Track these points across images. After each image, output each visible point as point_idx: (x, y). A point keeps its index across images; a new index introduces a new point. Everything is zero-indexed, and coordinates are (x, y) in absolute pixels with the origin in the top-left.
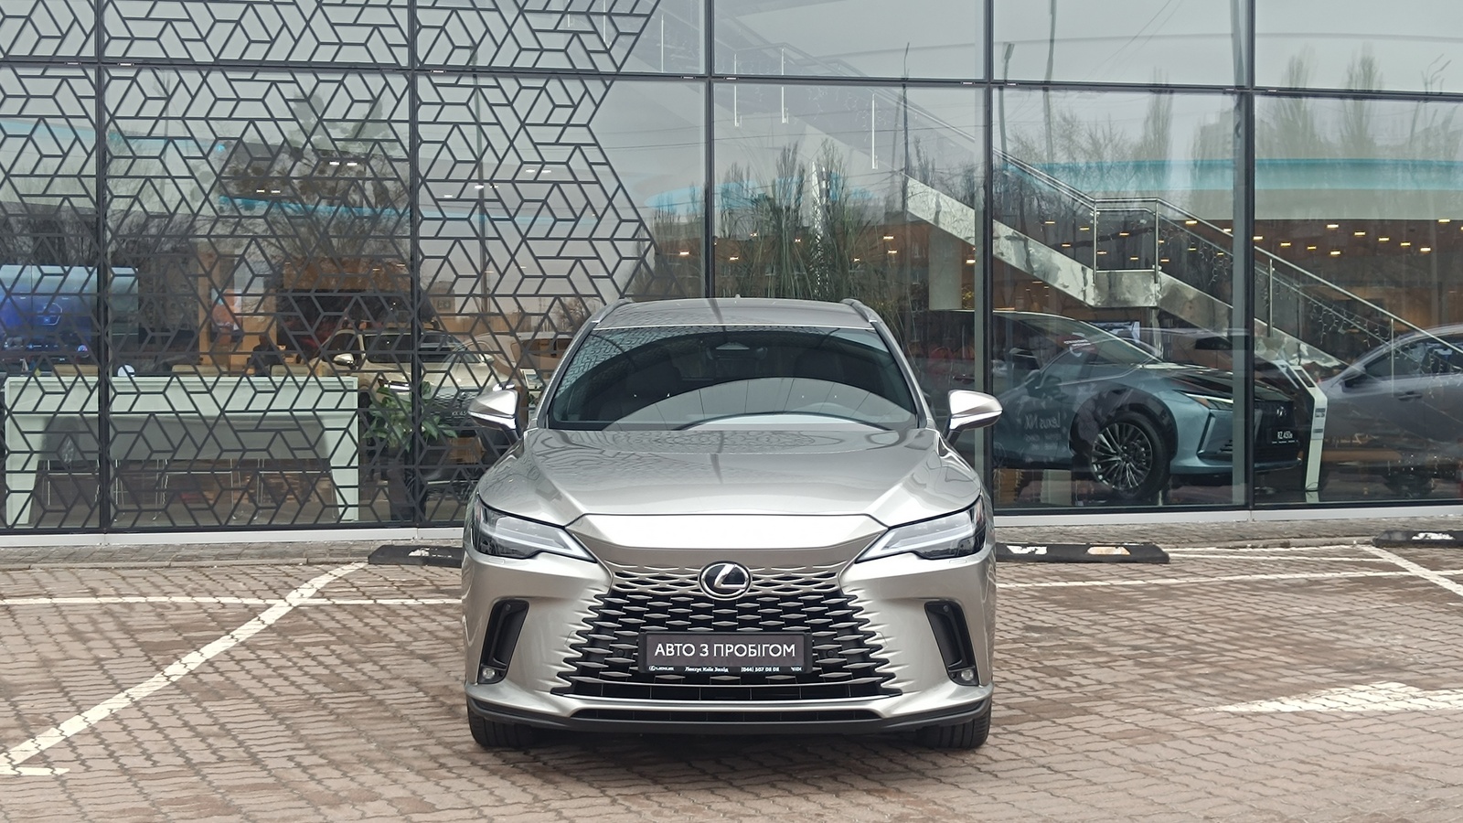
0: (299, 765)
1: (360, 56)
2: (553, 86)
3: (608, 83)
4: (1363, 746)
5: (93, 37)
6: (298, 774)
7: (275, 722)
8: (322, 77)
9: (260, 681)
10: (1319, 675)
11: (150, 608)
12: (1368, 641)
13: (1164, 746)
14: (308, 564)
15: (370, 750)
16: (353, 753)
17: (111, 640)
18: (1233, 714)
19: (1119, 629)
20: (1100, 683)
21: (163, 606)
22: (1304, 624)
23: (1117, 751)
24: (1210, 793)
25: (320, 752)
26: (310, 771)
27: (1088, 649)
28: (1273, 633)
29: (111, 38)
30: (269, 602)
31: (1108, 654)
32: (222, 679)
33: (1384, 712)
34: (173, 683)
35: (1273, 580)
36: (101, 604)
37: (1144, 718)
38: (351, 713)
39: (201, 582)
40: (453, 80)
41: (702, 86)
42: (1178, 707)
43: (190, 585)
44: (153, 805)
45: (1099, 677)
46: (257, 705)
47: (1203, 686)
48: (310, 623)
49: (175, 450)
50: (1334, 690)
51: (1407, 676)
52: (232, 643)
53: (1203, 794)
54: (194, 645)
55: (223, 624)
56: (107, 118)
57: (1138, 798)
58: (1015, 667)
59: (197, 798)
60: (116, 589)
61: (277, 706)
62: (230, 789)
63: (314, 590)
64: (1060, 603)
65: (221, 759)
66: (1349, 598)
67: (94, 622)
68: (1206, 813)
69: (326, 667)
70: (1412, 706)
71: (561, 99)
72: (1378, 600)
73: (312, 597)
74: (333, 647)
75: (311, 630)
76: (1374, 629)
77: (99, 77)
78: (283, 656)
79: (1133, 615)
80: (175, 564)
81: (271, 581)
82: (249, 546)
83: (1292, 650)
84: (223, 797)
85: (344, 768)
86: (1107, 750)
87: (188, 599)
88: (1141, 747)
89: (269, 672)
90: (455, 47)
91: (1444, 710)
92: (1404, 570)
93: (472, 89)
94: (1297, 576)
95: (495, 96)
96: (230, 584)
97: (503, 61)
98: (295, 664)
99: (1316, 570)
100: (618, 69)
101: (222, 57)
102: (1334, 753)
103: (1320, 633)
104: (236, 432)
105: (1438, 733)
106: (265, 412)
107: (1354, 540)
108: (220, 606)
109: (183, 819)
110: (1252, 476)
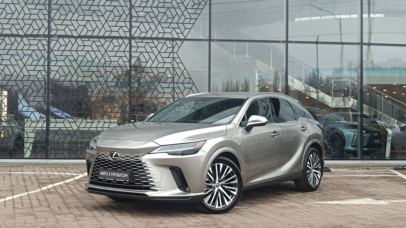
0: (59, 207)
1: (117, 34)
2: (168, 42)
3: (182, 41)
4: (347, 211)
5: (47, 30)
6: (57, 209)
7: (61, 199)
8: (106, 40)
9: (64, 191)
10: (350, 196)
11: (47, 175)
13: (293, 210)
15: (80, 205)
16: (75, 206)
17: (32, 182)
18: (318, 204)
20: (288, 197)
21: (50, 175)
22: (357, 186)
24: (295, 219)
25: (67, 205)
26: (61, 209)
29: (52, 30)
30: (79, 175)
32: (55, 190)
33: (361, 204)
34: (42, 191)
35: (357, 176)
36: (35, 174)
37: (292, 204)
38: (82, 198)
39: (64, 170)
40: (141, 41)
41: (208, 42)
42: (304, 202)
43: (61, 171)
44: (14, 214)
46: (59, 196)
49: (66, 138)
50: (351, 199)
51: (375, 197)
52: (64, 183)
53: (293, 219)
54: (52, 183)
55: (63, 179)
56: (51, 50)
57: (275, 220)
58: (268, 193)
59: (26, 213)
60: (40, 171)
61: (64, 196)
62: (36, 211)
65: (41, 206)
66: (375, 181)
67: (30, 177)
68: (290, 223)
70: (369, 203)
71: (170, 46)
72: (384, 181)
77: (49, 40)
78: (74, 186)
80: (61, 166)
81: (82, 170)
83: (348, 191)
84: (33, 213)
85: (70, 208)
86: (276, 210)
87: (58, 173)
88: (286, 210)
89: (68, 189)
90: (142, 32)
91: (378, 204)
92: (398, 175)
93: (146, 43)
94: (365, 176)
95: (152, 45)
96: (71, 170)
97: (154, 36)
98: (76, 188)
99: (372, 174)
100: (185, 38)
101: (81, 35)
102: (338, 212)
103: (360, 188)
104: (82, 133)
105: (371, 209)
106: (89, 128)
107: (388, 168)
108: (65, 175)
109: (19, 216)
110: (363, 152)
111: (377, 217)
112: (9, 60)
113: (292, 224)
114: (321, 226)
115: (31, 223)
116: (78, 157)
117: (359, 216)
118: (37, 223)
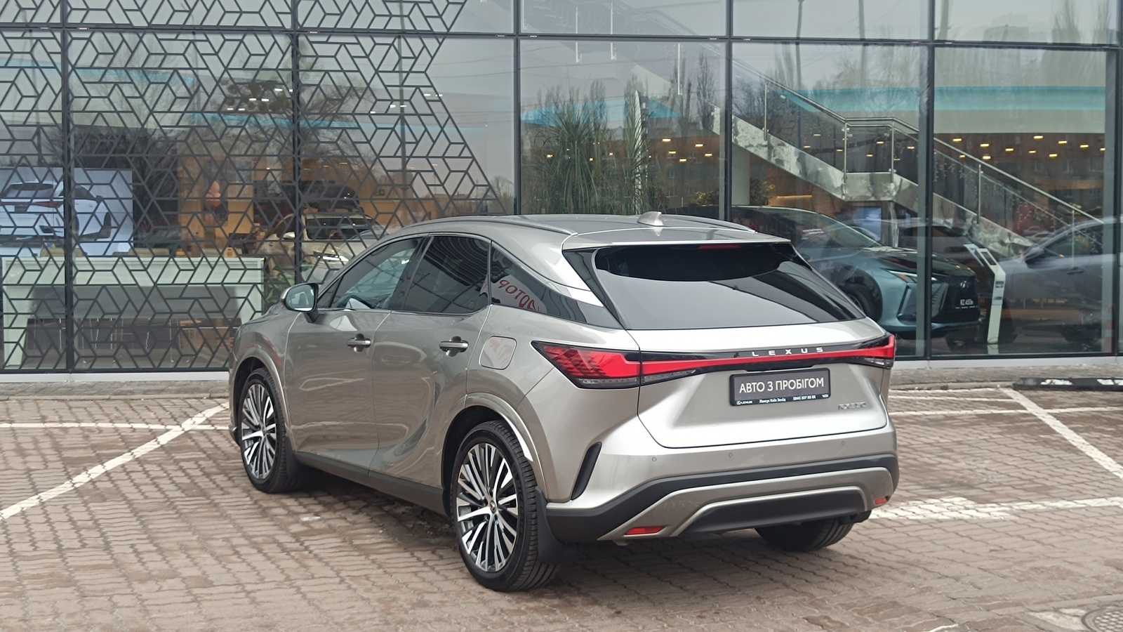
1: (255, 21)
2: (400, 42)
3: (440, 40)
4: (904, 546)
5: (59, 10)
6: (132, 558)
7: (134, 519)
8: (227, 37)
9: (137, 488)
10: (909, 491)
11: (81, 431)
12: (962, 464)
14: (210, 398)
15: (191, 541)
16: (178, 542)
17: (43, 456)
21: (90, 430)
22: (921, 451)
23: (725, 548)
24: (772, 580)
25: (155, 542)
26: (141, 556)
29: (72, 9)
30: (168, 427)
32: (112, 485)
33: (937, 520)
34: (76, 489)
35: (919, 416)
36: (46, 428)
38: (191, 513)
39: (124, 412)
40: (324, 39)
41: (511, 42)
43: (116, 414)
44: (18, 579)
46: (127, 506)
48: (193, 444)
49: (121, 313)
50: (911, 502)
51: (973, 492)
52: (131, 458)
53: (766, 581)
54: (101, 460)
55: (128, 443)
56: (70, 68)
59: (51, 575)
60: (60, 417)
61: (141, 507)
62: (77, 568)
63: (204, 419)
65: (84, 546)
66: (966, 430)
67: (36, 442)
69: (190, 477)
70: (960, 516)
71: (405, 52)
72: (990, 431)
73: (201, 424)
74: (201, 462)
75: (191, 448)
76: (972, 455)
77: (64, 38)
78: (162, 469)
80: (113, 397)
81: (176, 412)
82: (170, 383)
84: (70, 574)
85: (165, 554)
87: (110, 425)
89: (148, 481)
90: (326, 14)
91: (982, 519)
92: (1024, 408)
93: (339, 45)
94: (939, 413)
95: (356, 50)
96: (145, 414)
97: (362, 24)
98: (168, 475)
99: (956, 408)
100: (448, 30)
101: (153, 23)
102: (881, 551)
103: (929, 458)
104: (165, 300)
105: (966, 536)
106: (186, 285)
107: (998, 384)
108: (131, 430)
109: (34, 589)
110: (932, 334)
111: (985, 570)
115: (71, 615)
116: (157, 365)
117: (937, 564)
118: (88, 612)
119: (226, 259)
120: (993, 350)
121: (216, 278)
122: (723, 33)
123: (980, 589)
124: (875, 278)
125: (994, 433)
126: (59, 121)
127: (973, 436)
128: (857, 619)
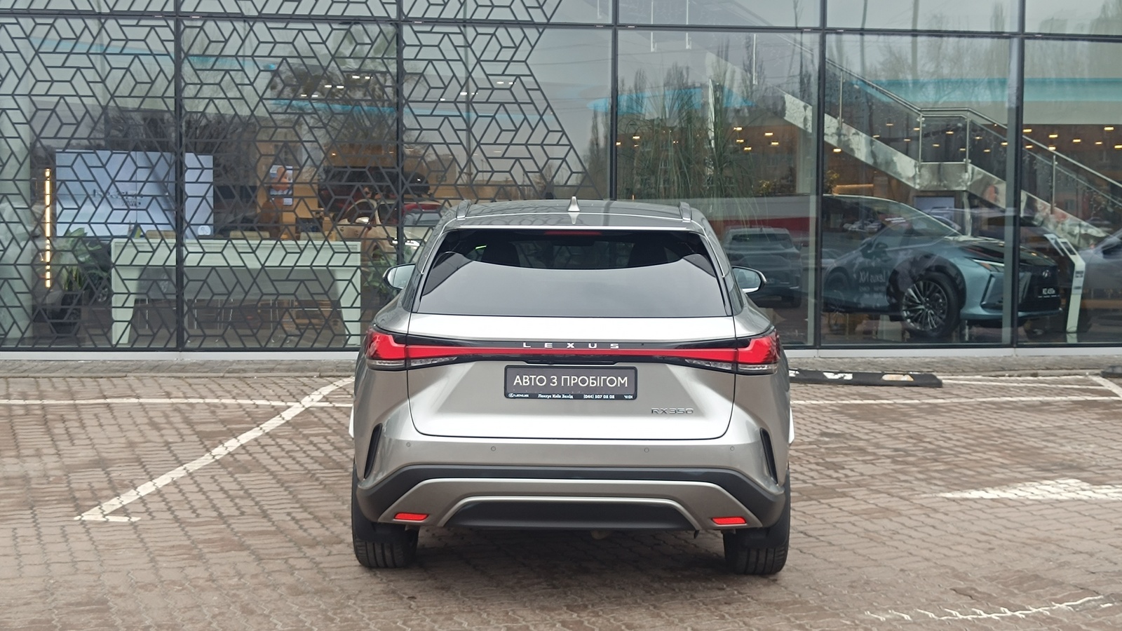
0: (293, 519)
1: (362, 11)
2: (501, 32)
3: (541, 30)
4: (1031, 524)
6: (292, 525)
7: (282, 489)
8: (334, 26)
9: (276, 460)
10: (1021, 473)
11: (207, 407)
12: (1068, 448)
13: (891, 520)
14: (320, 377)
15: (343, 510)
16: (331, 512)
17: (177, 430)
18: (948, 499)
19: (889, 436)
20: (862, 474)
21: (215, 406)
22: (1026, 435)
23: (856, 523)
24: (911, 554)
25: (309, 511)
26: (301, 523)
27: (862, 451)
28: (1000, 441)
30: (289, 404)
31: (874, 454)
32: (250, 458)
33: (1057, 500)
34: (217, 461)
35: (1015, 402)
36: (173, 404)
37: (883, 500)
38: (334, 484)
39: (243, 389)
40: (428, 28)
41: (609, 33)
42: (910, 493)
43: (236, 391)
44: (193, 543)
45: (862, 471)
46: (271, 477)
47: (935, 478)
48: (316, 420)
49: (229, 294)
50: (1027, 484)
51: (1085, 475)
52: (260, 433)
53: (905, 554)
54: (234, 434)
55: (255, 419)
56: (183, 55)
57: (860, 555)
58: (805, 462)
59: (222, 539)
60: (184, 393)
61: (285, 478)
62: (245, 534)
63: (321, 396)
64: (851, 416)
65: (243, 513)
66: (1065, 416)
67: (166, 416)
68: (902, 567)
69: (323, 451)
70: (1078, 497)
71: (506, 42)
72: (1089, 417)
73: (319, 401)
74: (329, 437)
75: (316, 425)
76: (1076, 439)
77: (177, 26)
78: (294, 443)
79: (902, 425)
80: (227, 375)
81: (292, 389)
82: (279, 362)
83: (1009, 454)
84: (240, 539)
85: (323, 522)
86: (850, 522)
87: (233, 401)
88: (875, 521)
89: (283, 454)
90: (430, 4)
91: (1101, 500)
92: (1117, 396)
93: (442, 35)
94: (1034, 399)
95: (458, 40)
96: (263, 391)
97: (465, 14)
98: (301, 449)
99: (1050, 395)
100: (549, 20)
101: (264, 12)
102: (1009, 528)
103: (1035, 442)
104: (272, 281)
105: (1089, 516)
106: (293, 267)
107: (1087, 372)
108: (254, 406)
109: (211, 552)
110: (1017, 322)
111: (1117, 547)
112: (70, 82)
113: (911, 571)
114: (985, 577)
115: (255, 576)
116: (263, 344)
117: (1068, 541)
118: (269, 574)
119: (331, 243)
120: (1072, 339)
121: (322, 261)
122: (817, 24)
123: (1116, 564)
124: (959, 266)
125: (1093, 419)
126: (172, 108)
127: (1075, 421)
128: (1003, 590)
